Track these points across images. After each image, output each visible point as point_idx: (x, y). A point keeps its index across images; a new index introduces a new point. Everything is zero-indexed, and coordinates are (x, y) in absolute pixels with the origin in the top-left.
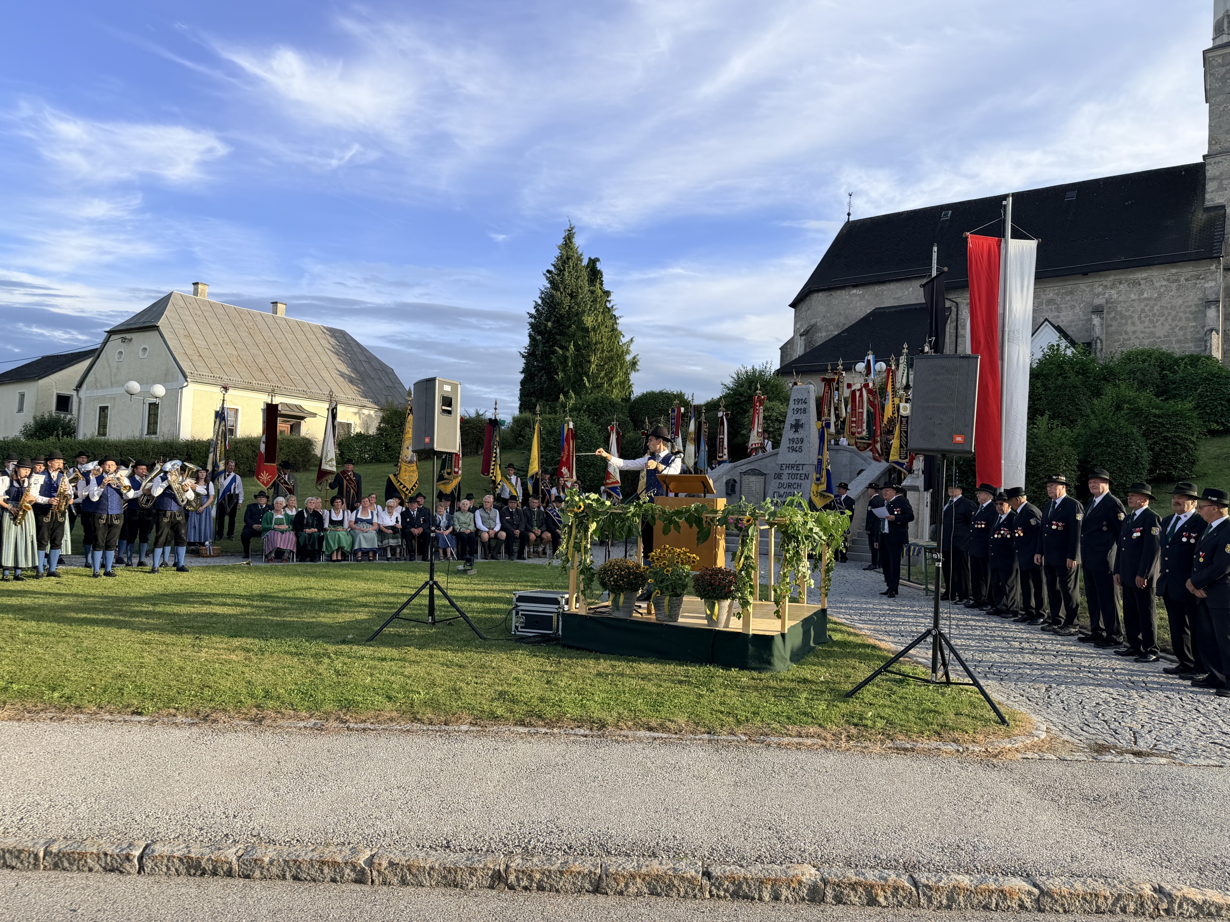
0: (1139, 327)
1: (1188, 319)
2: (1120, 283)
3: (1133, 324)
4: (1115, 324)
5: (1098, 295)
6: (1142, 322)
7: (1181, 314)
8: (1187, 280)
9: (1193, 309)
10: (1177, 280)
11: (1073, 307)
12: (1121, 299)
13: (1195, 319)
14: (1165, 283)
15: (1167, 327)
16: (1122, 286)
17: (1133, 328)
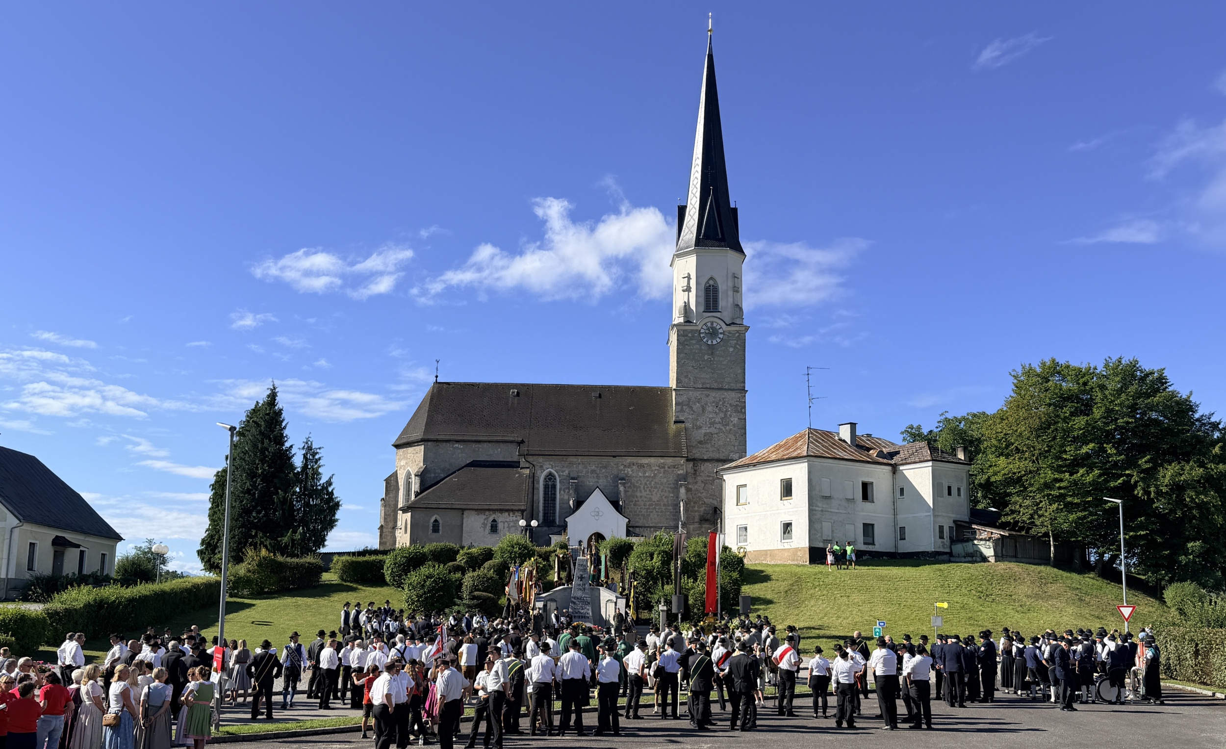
0: (644, 494)
1: (669, 491)
2: (633, 464)
3: (641, 492)
4: (630, 490)
5: (621, 470)
6: (646, 491)
7: (666, 489)
8: (669, 468)
9: (672, 486)
10: (664, 467)
11: (606, 477)
12: (633, 475)
13: (673, 492)
14: (657, 468)
15: (659, 495)
16: (634, 467)
17: (641, 494)
